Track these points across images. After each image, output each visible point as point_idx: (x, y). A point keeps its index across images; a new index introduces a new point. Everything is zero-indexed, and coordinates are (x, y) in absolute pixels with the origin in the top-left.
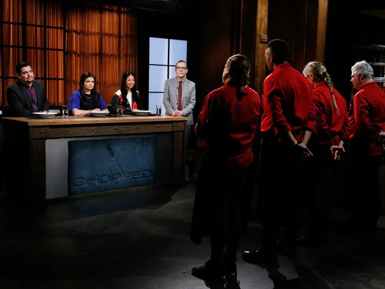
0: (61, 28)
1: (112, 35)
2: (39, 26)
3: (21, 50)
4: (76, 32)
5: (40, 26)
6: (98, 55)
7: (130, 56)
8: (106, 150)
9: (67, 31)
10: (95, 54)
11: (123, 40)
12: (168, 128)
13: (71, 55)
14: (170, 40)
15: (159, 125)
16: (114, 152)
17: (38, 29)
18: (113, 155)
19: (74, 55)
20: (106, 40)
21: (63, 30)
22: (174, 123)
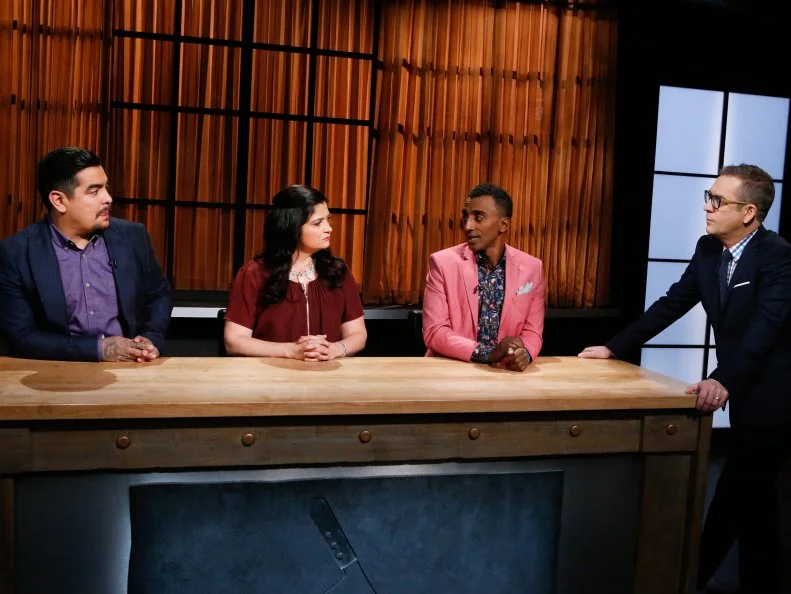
0: (366, 57)
1: (529, 77)
2: (296, 50)
3: (236, 121)
4: (410, 67)
5: (302, 50)
6: (479, 138)
7: (588, 145)
8: (313, 527)
9: (382, 66)
10: (469, 137)
11: (568, 94)
12: (620, 439)
13: (392, 138)
14: (732, 96)
15: (575, 425)
16: (350, 537)
17: (296, 57)
18: (345, 545)
19: (399, 138)
20: (511, 93)
21: (370, 61)
22: (648, 419)
